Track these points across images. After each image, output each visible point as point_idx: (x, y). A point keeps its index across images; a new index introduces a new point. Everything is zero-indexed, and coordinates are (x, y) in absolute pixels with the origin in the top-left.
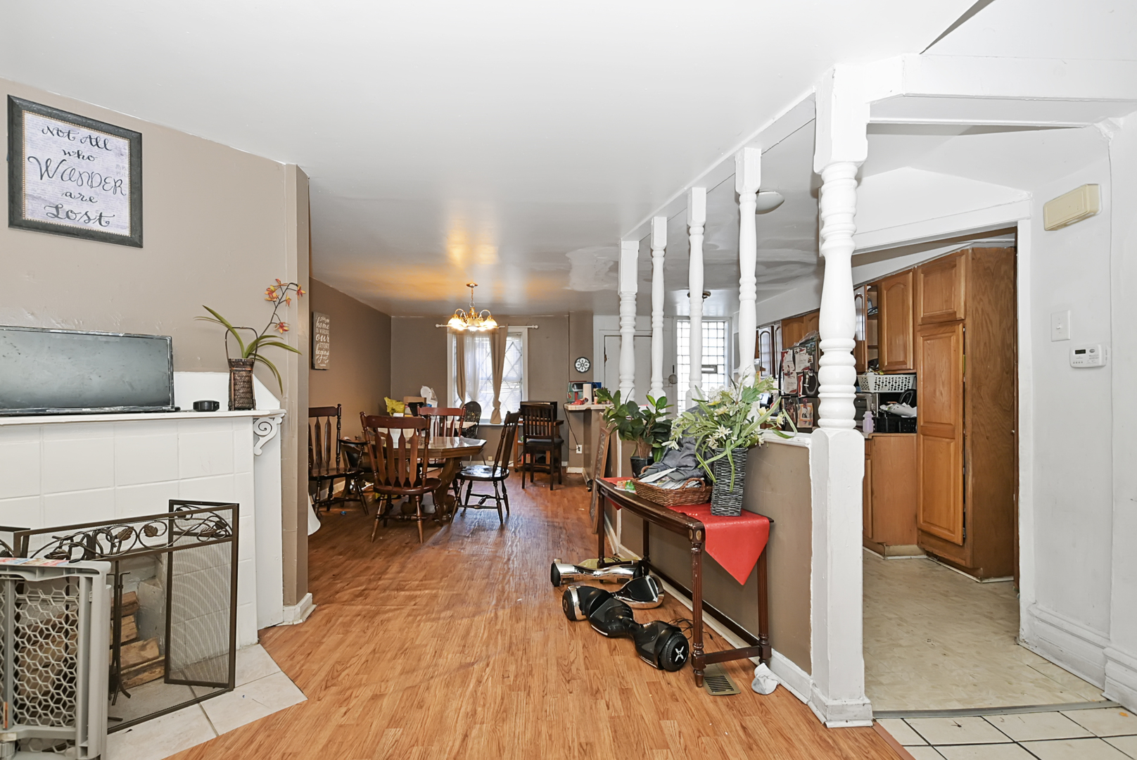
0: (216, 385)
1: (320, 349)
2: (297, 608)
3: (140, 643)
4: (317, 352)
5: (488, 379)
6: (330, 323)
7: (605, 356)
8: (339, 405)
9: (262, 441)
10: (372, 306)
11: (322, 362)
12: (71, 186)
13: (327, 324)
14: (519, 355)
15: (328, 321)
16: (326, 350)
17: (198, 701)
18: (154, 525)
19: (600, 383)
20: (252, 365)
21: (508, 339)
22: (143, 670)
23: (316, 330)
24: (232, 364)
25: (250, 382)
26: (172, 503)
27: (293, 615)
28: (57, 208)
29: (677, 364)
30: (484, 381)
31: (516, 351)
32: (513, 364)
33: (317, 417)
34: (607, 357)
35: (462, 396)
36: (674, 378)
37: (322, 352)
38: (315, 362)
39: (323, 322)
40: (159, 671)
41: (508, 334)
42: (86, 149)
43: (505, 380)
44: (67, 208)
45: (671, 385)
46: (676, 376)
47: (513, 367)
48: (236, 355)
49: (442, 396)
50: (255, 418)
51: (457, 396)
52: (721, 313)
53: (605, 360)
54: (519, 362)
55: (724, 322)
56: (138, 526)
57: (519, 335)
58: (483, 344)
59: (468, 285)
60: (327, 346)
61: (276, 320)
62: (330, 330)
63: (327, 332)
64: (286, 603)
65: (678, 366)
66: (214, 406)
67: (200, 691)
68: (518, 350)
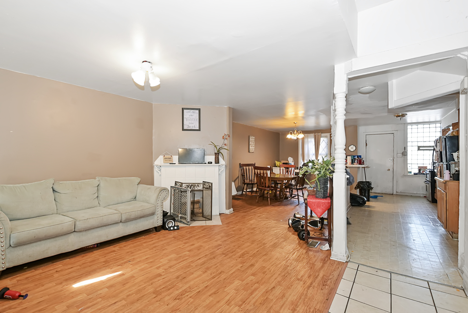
0: (212, 158)
1: (251, 146)
2: (228, 211)
3: (199, 209)
4: (250, 147)
5: (314, 154)
6: (255, 138)
7: (366, 144)
8: (255, 163)
9: (221, 171)
10: (271, 131)
11: (252, 150)
12: (190, 122)
13: (254, 139)
14: (326, 145)
15: (254, 138)
16: (254, 147)
17: (206, 220)
18: (199, 185)
19: (361, 156)
20: (219, 154)
21: (321, 139)
22: (199, 214)
23: (250, 141)
24: (215, 154)
25: (218, 158)
26: (203, 182)
27: (228, 212)
28: (188, 126)
29: (407, 146)
30: (312, 155)
31: (325, 143)
32: (323, 148)
33: (249, 166)
34: (367, 144)
35: (303, 160)
36: (405, 153)
37: (252, 147)
38: (250, 150)
39: (252, 138)
40: (201, 215)
41: (321, 137)
42: (192, 114)
43: (320, 154)
44: (190, 126)
45: (403, 156)
46: (407, 152)
47: (324, 149)
48: (216, 152)
49: (296, 160)
50: (219, 166)
51: (302, 161)
52: (438, 119)
53: (366, 145)
54: (326, 148)
55: (440, 123)
56: (196, 185)
57: (326, 137)
58: (311, 141)
59: (294, 123)
60: (254, 145)
61: (224, 143)
62: (255, 140)
63: (254, 141)
64: (226, 209)
65: (408, 147)
66: (211, 163)
67: (206, 219)
68: (326, 143)
